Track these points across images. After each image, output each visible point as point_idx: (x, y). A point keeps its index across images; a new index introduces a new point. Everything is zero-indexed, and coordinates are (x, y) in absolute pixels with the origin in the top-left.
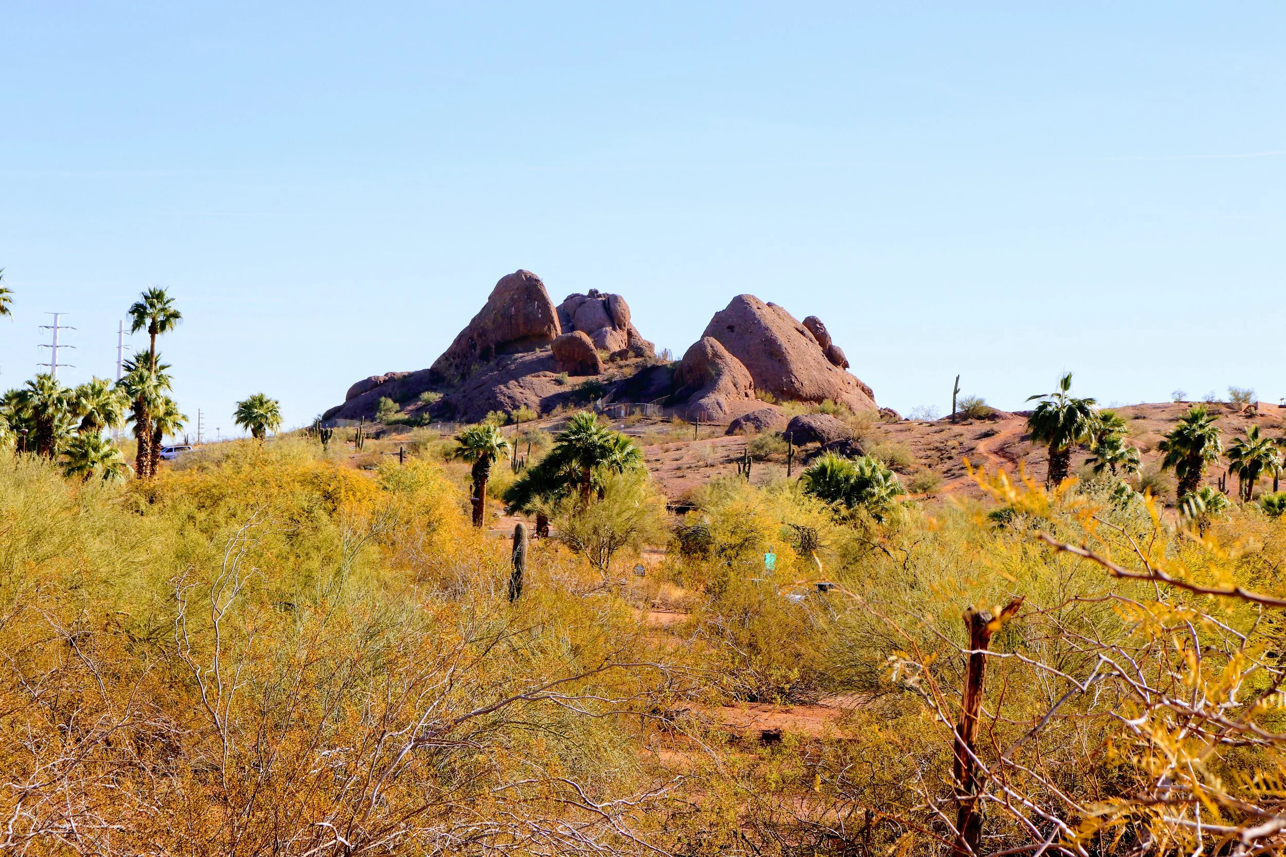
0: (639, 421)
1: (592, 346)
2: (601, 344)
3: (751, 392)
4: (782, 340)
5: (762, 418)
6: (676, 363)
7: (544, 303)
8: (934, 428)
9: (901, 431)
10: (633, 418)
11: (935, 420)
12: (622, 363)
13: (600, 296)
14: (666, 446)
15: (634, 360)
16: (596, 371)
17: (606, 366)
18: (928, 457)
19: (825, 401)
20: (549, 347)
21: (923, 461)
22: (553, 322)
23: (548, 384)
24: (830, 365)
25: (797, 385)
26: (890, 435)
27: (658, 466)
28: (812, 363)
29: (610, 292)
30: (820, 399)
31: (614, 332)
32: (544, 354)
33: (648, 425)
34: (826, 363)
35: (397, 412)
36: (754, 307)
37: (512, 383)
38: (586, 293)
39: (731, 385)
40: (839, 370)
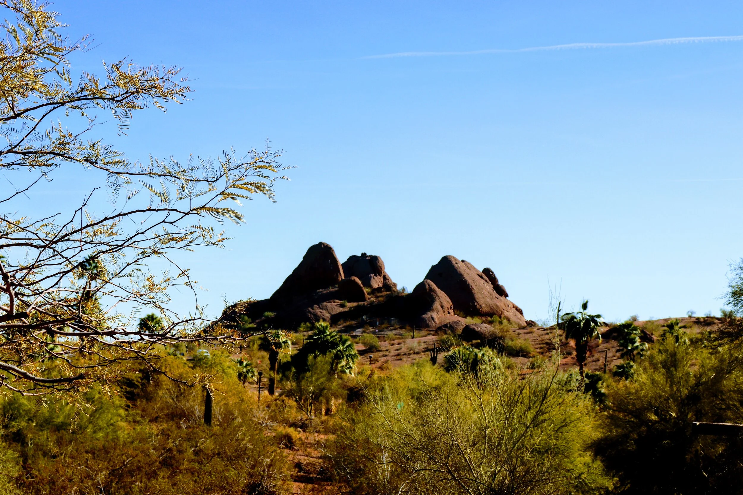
0: (387, 328)
1: (361, 285)
2: (367, 284)
3: (451, 311)
4: (470, 281)
5: (455, 326)
6: (409, 294)
7: (334, 260)
8: (546, 332)
9: (527, 333)
10: (383, 326)
11: (548, 327)
12: (378, 294)
13: (368, 256)
14: (392, 342)
15: (385, 293)
16: (364, 299)
17: (369, 297)
18: (541, 348)
19: (494, 316)
20: (337, 286)
21: (539, 350)
22: (339, 271)
23: (336, 307)
24: (497, 296)
25: (478, 306)
26: (521, 336)
27: (387, 353)
28: (487, 294)
29: (374, 254)
30: (491, 315)
31: (375, 277)
32: (333, 290)
33: (391, 330)
34: (495, 294)
35: (250, 323)
36: (454, 262)
37: (316, 306)
38: (360, 255)
39: (439, 307)
40: (503, 298)
